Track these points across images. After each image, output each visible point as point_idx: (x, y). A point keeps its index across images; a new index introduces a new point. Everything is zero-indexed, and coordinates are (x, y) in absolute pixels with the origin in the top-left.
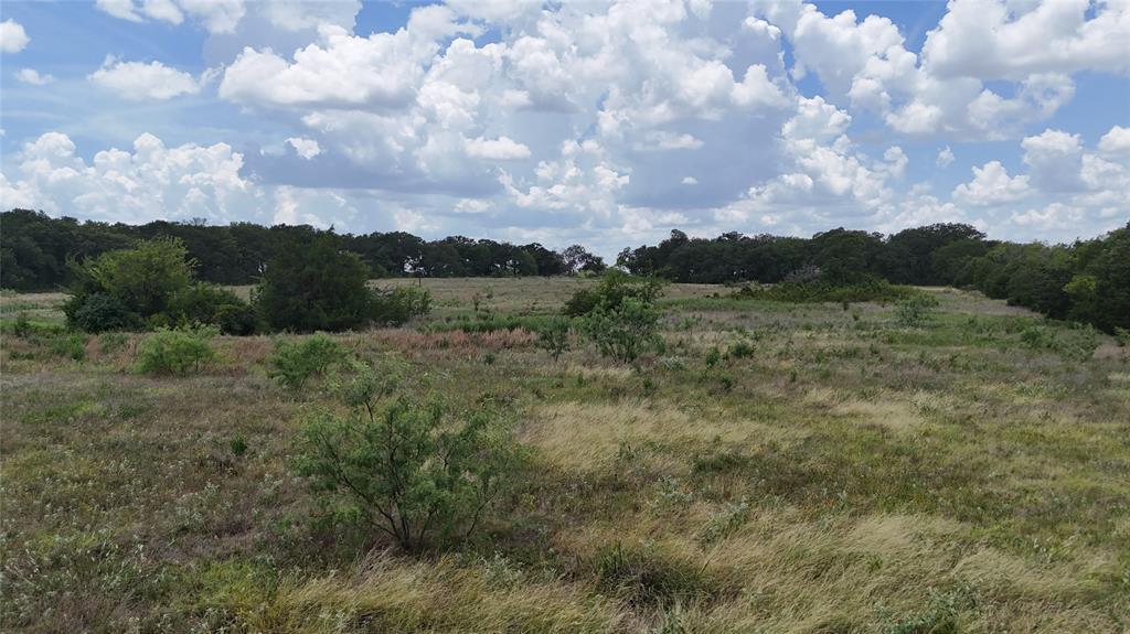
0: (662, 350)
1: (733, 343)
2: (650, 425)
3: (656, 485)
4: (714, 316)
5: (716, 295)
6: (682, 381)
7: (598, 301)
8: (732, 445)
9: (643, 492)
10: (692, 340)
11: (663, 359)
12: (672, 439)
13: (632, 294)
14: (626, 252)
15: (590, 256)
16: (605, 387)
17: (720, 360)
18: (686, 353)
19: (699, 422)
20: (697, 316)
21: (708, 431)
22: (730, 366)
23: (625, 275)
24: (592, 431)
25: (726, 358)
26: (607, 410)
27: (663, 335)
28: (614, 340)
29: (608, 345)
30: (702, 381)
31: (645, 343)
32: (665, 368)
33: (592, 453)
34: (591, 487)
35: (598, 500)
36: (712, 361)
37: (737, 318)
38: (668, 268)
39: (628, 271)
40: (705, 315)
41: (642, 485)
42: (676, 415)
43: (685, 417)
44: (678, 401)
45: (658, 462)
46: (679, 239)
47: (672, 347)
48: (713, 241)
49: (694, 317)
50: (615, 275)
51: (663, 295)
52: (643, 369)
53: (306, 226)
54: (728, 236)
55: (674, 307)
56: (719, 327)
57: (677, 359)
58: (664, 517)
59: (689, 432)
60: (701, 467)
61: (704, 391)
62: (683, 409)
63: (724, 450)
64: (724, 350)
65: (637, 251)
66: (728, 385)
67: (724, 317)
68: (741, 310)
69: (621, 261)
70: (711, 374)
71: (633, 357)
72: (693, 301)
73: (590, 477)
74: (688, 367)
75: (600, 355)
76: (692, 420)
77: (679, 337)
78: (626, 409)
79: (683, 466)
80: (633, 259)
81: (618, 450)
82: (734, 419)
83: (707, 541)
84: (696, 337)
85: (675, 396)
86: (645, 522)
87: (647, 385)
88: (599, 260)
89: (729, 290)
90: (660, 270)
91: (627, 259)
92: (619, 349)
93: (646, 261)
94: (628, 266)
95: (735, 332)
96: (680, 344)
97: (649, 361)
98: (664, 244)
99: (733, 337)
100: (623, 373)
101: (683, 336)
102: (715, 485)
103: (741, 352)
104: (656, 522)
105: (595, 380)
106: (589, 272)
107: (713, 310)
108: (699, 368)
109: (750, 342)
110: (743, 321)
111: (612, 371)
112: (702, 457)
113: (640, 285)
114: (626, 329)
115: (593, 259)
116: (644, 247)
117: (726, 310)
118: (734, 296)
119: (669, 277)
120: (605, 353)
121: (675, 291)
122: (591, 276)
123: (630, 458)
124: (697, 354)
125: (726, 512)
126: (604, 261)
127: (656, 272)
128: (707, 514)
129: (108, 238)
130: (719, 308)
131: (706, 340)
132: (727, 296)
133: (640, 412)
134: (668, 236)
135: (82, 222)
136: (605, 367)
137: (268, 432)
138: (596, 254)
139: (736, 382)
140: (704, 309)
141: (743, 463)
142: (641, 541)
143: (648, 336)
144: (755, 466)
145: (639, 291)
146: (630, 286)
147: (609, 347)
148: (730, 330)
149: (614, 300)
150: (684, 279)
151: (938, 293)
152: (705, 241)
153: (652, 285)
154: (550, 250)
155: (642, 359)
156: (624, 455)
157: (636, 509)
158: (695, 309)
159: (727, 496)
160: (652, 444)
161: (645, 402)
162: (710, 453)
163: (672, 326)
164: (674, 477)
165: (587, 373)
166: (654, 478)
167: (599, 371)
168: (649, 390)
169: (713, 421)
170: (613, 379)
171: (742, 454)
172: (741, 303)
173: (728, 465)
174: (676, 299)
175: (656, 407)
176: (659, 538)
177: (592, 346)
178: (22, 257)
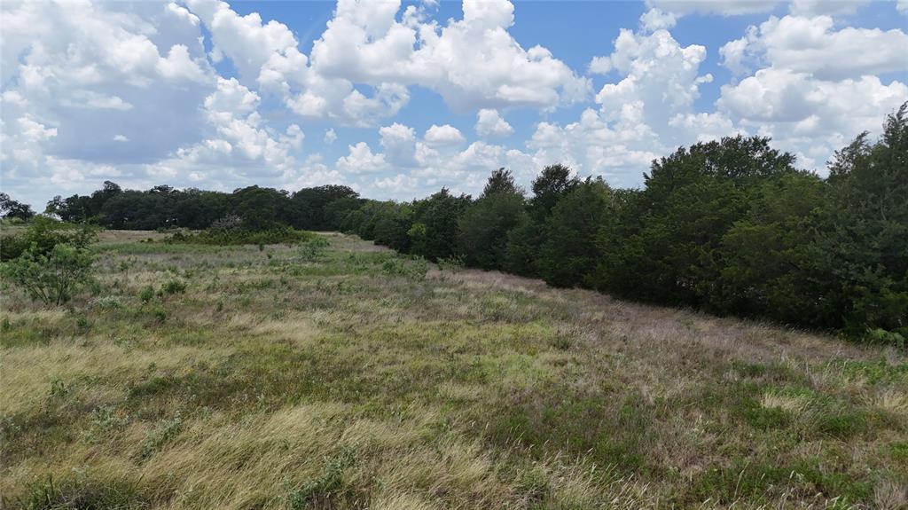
0: (97, 291)
1: (166, 282)
2: (84, 361)
3: (91, 415)
4: (148, 259)
5: (150, 240)
6: (118, 317)
7: (28, 246)
8: (166, 369)
9: (77, 424)
10: (128, 281)
11: (98, 299)
12: (107, 371)
13: (64, 240)
14: (56, 201)
15: (15, 203)
16: (36, 330)
17: (155, 297)
18: (122, 292)
19: (135, 353)
20: (133, 258)
21: (145, 359)
22: (164, 301)
23: (56, 222)
24: (21, 373)
25: (160, 294)
26: (39, 351)
27: (99, 278)
28: (45, 284)
29: (38, 289)
30: (137, 316)
31: (79, 286)
32: (98, 309)
33: (21, 395)
34: (19, 428)
35: (27, 439)
36: (147, 297)
37: (170, 260)
38: (102, 216)
39: (59, 218)
40: (141, 258)
41: (76, 418)
42: (112, 349)
43: (121, 350)
44: (114, 335)
45: (94, 394)
46: (112, 190)
47: (107, 288)
48: (145, 192)
49: (129, 260)
50: (43, 223)
51: (98, 241)
52: (77, 309)
54: (159, 188)
55: (108, 252)
56: (153, 268)
57: (112, 298)
58: (99, 443)
59: (125, 363)
60: (137, 393)
61: (139, 325)
62: (119, 343)
63: (159, 375)
64: (158, 288)
65: (68, 200)
66: (162, 318)
67: (158, 259)
68: (174, 253)
69: (51, 209)
70: (146, 309)
71: (66, 299)
72: (128, 246)
73: (18, 418)
74: (124, 305)
75: (29, 300)
76: (129, 351)
77: (114, 279)
78: (57, 349)
79: (119, 394)
80: (64, 207)
81: (50, 388)
82: (168, 346)
83: (143, 456)
84: (131, 277)
85: (111, 332)
86: (79, 450)
87: (81, 324)
88: (26, 207)
89: (162, 236)
90: (94, 218)
91: (58, 207)
92: (50, 291)
93: (77, 210)
94: (59, 213)
95: (168, 271)
96: (116, 285)
97: (84, 302)
98: (97, 195)
99: (167, 276)
100: (56, 315)
101: (119, 277)
102: (152, 406)
103: (174, 289)
104: (92, 449)
105: (24, 323)
106: (14, 219)
107: (148, 253)
108: (133, 306)
109: (182, 280)
110: (175, 262)
111: (42, 314)
112: (137, 383)
113: (73, 232)
114: (58, 273)
115: (20, 206)
116: (76, 196)
117: (159, 253)
118: (169, 242)
119: (103, 224)
120: (34, 297)
121: (110, 237)
122: (17, 223)
123: (63, 394)
124: (132, 293)
125: (160, 428)
126: (32, 209)
127: (90, 219)
128: (142, 433)
130: (153, 252)
131: (140, 280)
132: (160, 241)
133: (74, 350)
134: (101, 187)
136: (35, 311)
138: (22, 201)
139: (170, 315)
140: (139, 253)
141: (177, 383)
142: (74, 469)
143: (82, 279)
144: (187, 385)
145: (72, 237)
146: (61, 232)
147: (39, 291)
148: (164, 271)
149: (47, 246)
150: (119, 226)
151: (329, 236)
152: (138, 193)
153: (85, 232)
155: (76, 301)
156: (56, 392)
157: (70, 440)
158: (130, 253)
159: (162, 414)
160: (86, 378)
161: (80, 340)
162: (145, 378)
163: (107, 269)
164: (109, 405)
165: (14, 317)
166: (89, 409)
167: (28, 314)
168: (84, 328)
169: (148, 350)
170: (45, 321)
171: (175, 376)
172: (173, 246)
173: (163, 387)
174: (110, 244)
175: (91, 344)
176: (95, 462)
177: (20, 291)
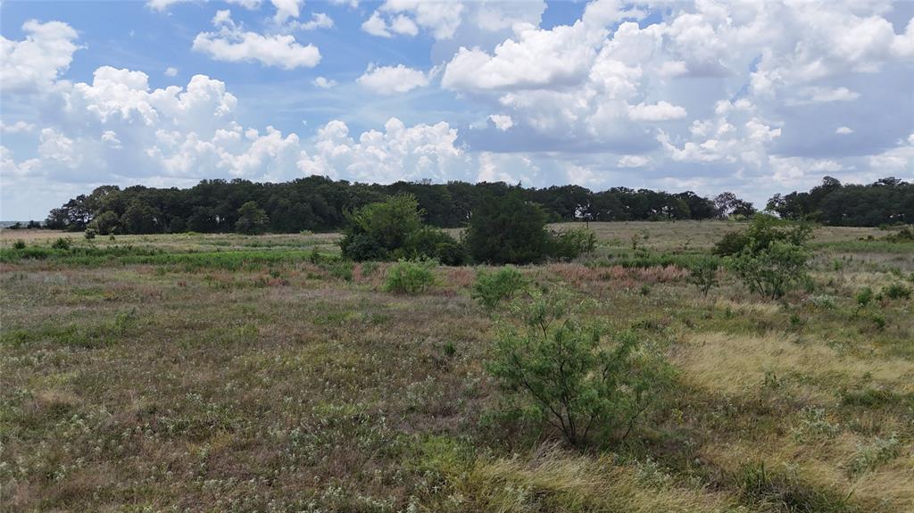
0: (811, 289)
1: (887, 285)
2: (796, 358)
3: (800, 414)
4: (867, 258)
5: (870, 237)
6: (832, 318)
7: (748, 242)
8: (883, 382)
9: (788, 418)
10: (843, 280)
11: (812, 297)
12: (818, 372)
13: (781, 237)
14: (776, 198)
15: (740, 202)
16: (753, 320)
17: (874, 301)
18: (837, 292)
19: (849, 358)
20: (848, 257)
21: (859, 368)
22: (884, 306)
23: (775, 218)
24: (739, 359)
25: (880, 298)
26: (753, 341)
27: (813, 275)
28: (762, 278)
29: (755, 282)
30: (853, 319)
31: (793, 282)
32: (812, 307)
33: (739, 379)
34: (736, 409)
35: (743, 422)
36: (864, 300)
37: (893, 260)
38: (819, 212)
39: (777, 215)
40: (855, 256)
41: (787, 412)
42: (825, 350)
43: (833, 353)
44: (826, 336)
45: (804, 392)
46: (831, 186)
47: (821, 286)
48: (868, 186)
49: (844, 258)
50: (765, 220)
51: (814, 237)
52: (791, 305)
53: (501, 182)
54: (884, 181)
55: (824, 249)
56: (873, 268)
57: (826, 298)
58: (809, 444)
59: (838, 367)
60: (849, 401)
61: (854, 329)
62: (832, 345)
63: (875, 387)
64: (878, 291)
65: (787, 197)
66: (880, 325)
67: (879, 259)
68: (898, 253)
69: (771, 206)
70: (862, 313)
71: (780, 294)
72: (845, 243)
73: (735, 400)
74: (838, 305)
75: (748, 292)
76: (841, 357)
77: (829, 276)
78: (772, 342)
79: (830, 398)
80: (783, 204)
81: (763, 378)
82: (887, 357)
83: (852, 471)
84: (848, 277)
85: (824, 332)
86: (790, 446)
87: (794, 321)
88: (749, 205)
89: (885, 233)
90: (810, 214)
91: (777, 205)
92: (767, 286)
93: (797, 207)
94: (777, 210)
95: (890, 273)
96: (831, 284)
97: (797, 299)
98: (816, 191)
99: (889, 279)
100: (771, 309)
101: (834, 276)
102: (866, 419)
103: (896, 293)
104: (801, 448)
105: (743, 313)
106: (739, 216)
107: (868, 252)
108: (849, 308)
109: (906, 284)
110: (899, 263)
111: (759, 307)
112: (850, 391)
113: (789, 228)
114: (775, 268)
115: (743, 204)
116: (795, 193)
117: (880, 252)
118: (889, 239)
119: (821, 220)
120: (752, 290)
121: (826, 234)
122: (740, 220)
123: (775, 386)
124: (848, 294)
125: (875, 445)
126: (754, 206)
127: (806, 216)
128: (852, 444)
129: (368, 194)
130: (874, 250)
131: (858, 280)
132: (882, 239)
133: (786, 345)
134: (819, 183)
135: (352, 184)
136: (753, 302)
137: (471, 340)
138: (746, 198)
139: (890, 322)
140: (856, 251)
141: (895, 401)
142: (784, 463)
143: (796, 275)
144: (908, 405)
145: (789, 233)
146: (779, 229)
147: (757, 285)
148: (885, 272)
149: (763, 242)
150: (836, 221)
152: (860, 187)
153: (802, 228)
154: (702, 197)
155: (790, 296)
156: (769, 383)
157: (781, 433)
158: (848, 251)
159: (876, 430)
160: (797, 375)
161: (792, 336)
162: (859, 388)
163: (822, 266)
164: (819, 407)
165: (735, 307)
166: (799, 406)
167: (746, 305)
168: (796, 325)
169: (863, 358)
170: (761, 313)
171: (894, 392)
172: (898, 245)
173: (879, 401)
174: (826, 241)
175: (804, 342)
176: (802, 463)
177: (740, 283)
178: (316, 209)
